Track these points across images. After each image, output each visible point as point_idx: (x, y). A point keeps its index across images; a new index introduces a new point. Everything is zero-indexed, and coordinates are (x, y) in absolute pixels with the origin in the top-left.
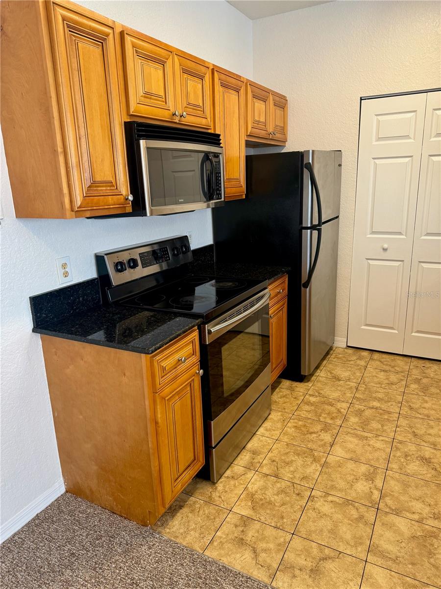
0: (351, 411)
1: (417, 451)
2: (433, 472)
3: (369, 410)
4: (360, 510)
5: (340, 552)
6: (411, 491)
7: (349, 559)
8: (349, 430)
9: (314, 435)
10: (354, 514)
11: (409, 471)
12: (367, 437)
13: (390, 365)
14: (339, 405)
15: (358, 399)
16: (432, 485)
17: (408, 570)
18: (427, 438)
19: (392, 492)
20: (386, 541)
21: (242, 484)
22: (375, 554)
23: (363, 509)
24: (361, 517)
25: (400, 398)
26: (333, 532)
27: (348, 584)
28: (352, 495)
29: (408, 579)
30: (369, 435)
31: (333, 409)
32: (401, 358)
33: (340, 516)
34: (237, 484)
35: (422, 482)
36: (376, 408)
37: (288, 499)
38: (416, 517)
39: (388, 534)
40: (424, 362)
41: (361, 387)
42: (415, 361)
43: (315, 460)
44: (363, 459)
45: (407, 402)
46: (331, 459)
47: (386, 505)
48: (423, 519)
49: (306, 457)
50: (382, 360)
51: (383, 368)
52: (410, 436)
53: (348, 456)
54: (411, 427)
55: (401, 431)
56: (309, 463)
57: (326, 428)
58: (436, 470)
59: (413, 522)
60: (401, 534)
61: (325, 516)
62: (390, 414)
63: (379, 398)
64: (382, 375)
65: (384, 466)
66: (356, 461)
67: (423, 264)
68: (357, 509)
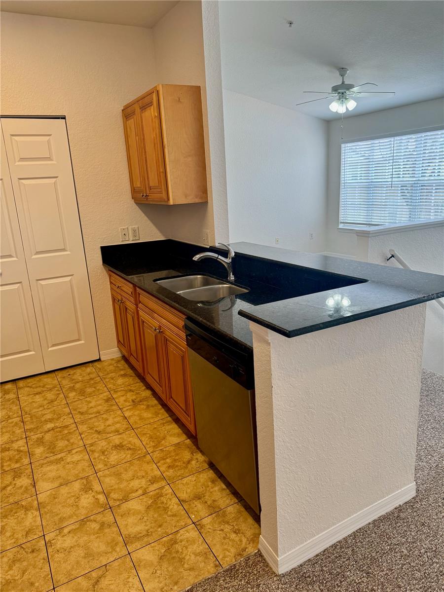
0: (31, 445)
1: (109, 444)
2: (130, 452)
3: (48, 434)
5: (106, 565)
6: (124, 476)
7: (116, 563)
8: (42, 462)
9: (9, 488)
10: (95, 526)
11: (113, 463)
12: (62, 458)
13: (40, 386)
14: (15, 446)
15: (31, 430)
16: (135, 462)
17: (160, 533)
18: (109, 429)
19: (112, 486)
20: (132, 526)
22: (132, 543)
23: (99, 518)
24: (102, 525)
25: (67, 410)
26: (89, 555)
27: (129, 582)
28: (83, 513)
29: (164, 539)
30: (63, 455)
31: (11, 452)
32: (45, 376)
33: (85, 538)
35: (128, 464)
36: (53, 429)
37: (25, 564)
38: (140, 492)
39: (131, 520)
40: (67, 371)
41: (25, 418)
42: (60, 374)
43: (27, 509)
44: (71, 478)
45: (75, 410)
46: (42, 497)
47: (114, 500)
48: (145, 490)
49: (16, 513)
50: (30, 385)
51: (34, 391)
52: (96, 436)
53: (56, 484)
54: (91, 428)
55: (86, 436)
56: (23, 516)
57: (17, 474)
58: (130, 449)
59: (141, 497)
60: (139, 512)
61: (72, 549)
62: (67, 427)
63: (49, 419)
64: (38, 398)
65: (91, 472)
66: (66, 483)
67: (41, 282)
68: (95, 521)
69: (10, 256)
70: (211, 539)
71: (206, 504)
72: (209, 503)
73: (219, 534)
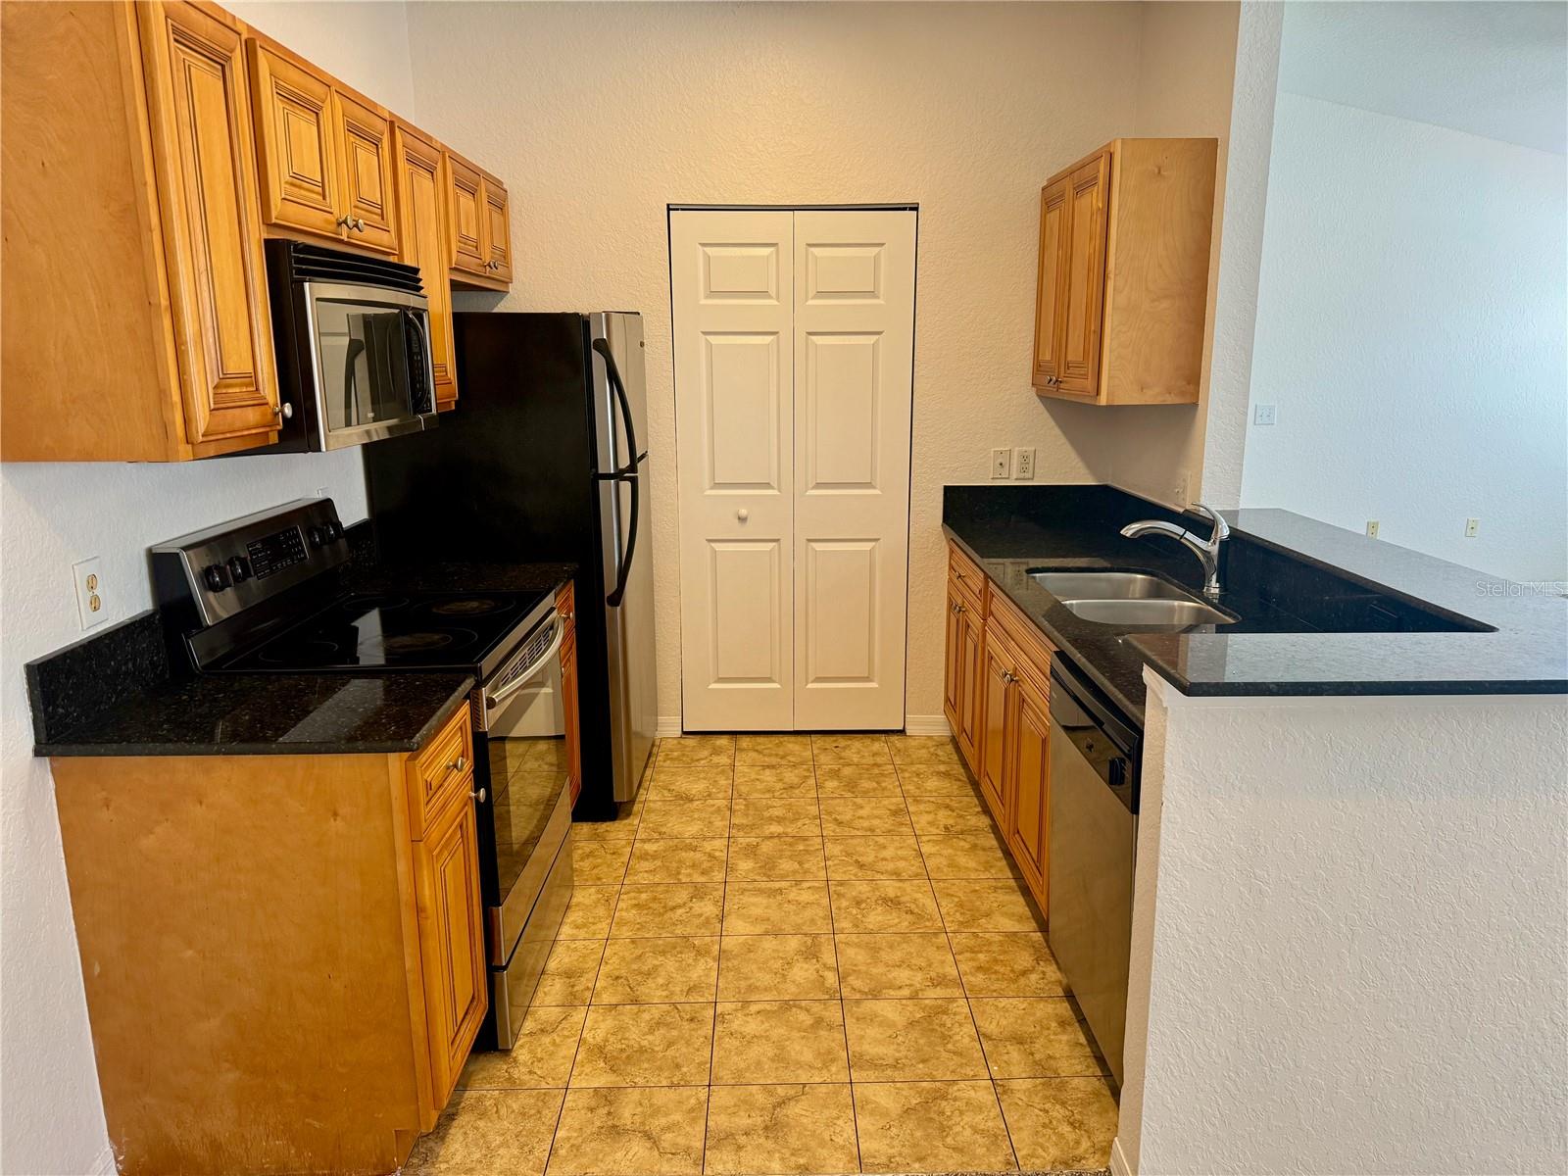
0: (735, 852)
1: (874, 892)
2: (909, 917)
3: (768, 843)
4: (815, 1010)
5: (804, 1085)
6: (884, 956)
7: (823, 1089)
8: (744, 885)
9: (680, 911)
10: (805, 1019)
11: (871, 927)
12: (780, 889)
13: (777, 755)
14: (708, 846)
15: (740, 827)
16: (914, 937)
17: (919, 1072)
18: (882, 866)
19: (855, 965)
20: (871, 1042)
21: (568, 1037)
22: (861, 1068)
23: (817, 1008)
24: (819, 1022)
25: (814, 810)
26: (781, 1058)
27: (836, 1124)
28: (790, 990)
29: (924, 1084)
30: (783, 884)
31: (698, 855)
32: (792, 738)
33: (782, 1031)
34: (558, 1040)
35: (898, 938)
36: (779, 836)
37: (675, 1033)
38: (906, 992)
39: (872, 1032)
40: (834, 738)
41: (736, 804)
42: (819, 741)
43: (701, 952)
44: (787, 928)
45: (830, 813)
46: (728, 943)
47: (853, 989)
48: (917, 992)
49: (681, 953)
50: (759, 748)
51: (764, 761)
52: (854, 870)
53: (759, 929)
54: (848, 855)
55: (835, 865)
56: (690, 961)
57: (698, 893)
58: (912, 913)
59: (904, 1002)
60: (892, 1025)
61: (755, 1040)
62: (807, 840)
63: (777, 817)
64: (768, 776)
65: (826, 928)
66: (777, 933)
67: (814, 545)
68: (808, 1011)
69: (768, 486)
70: (1016, 1117)
71: (1031, 1057)
72: (1037, 1057)
73: (1037, 1116)
